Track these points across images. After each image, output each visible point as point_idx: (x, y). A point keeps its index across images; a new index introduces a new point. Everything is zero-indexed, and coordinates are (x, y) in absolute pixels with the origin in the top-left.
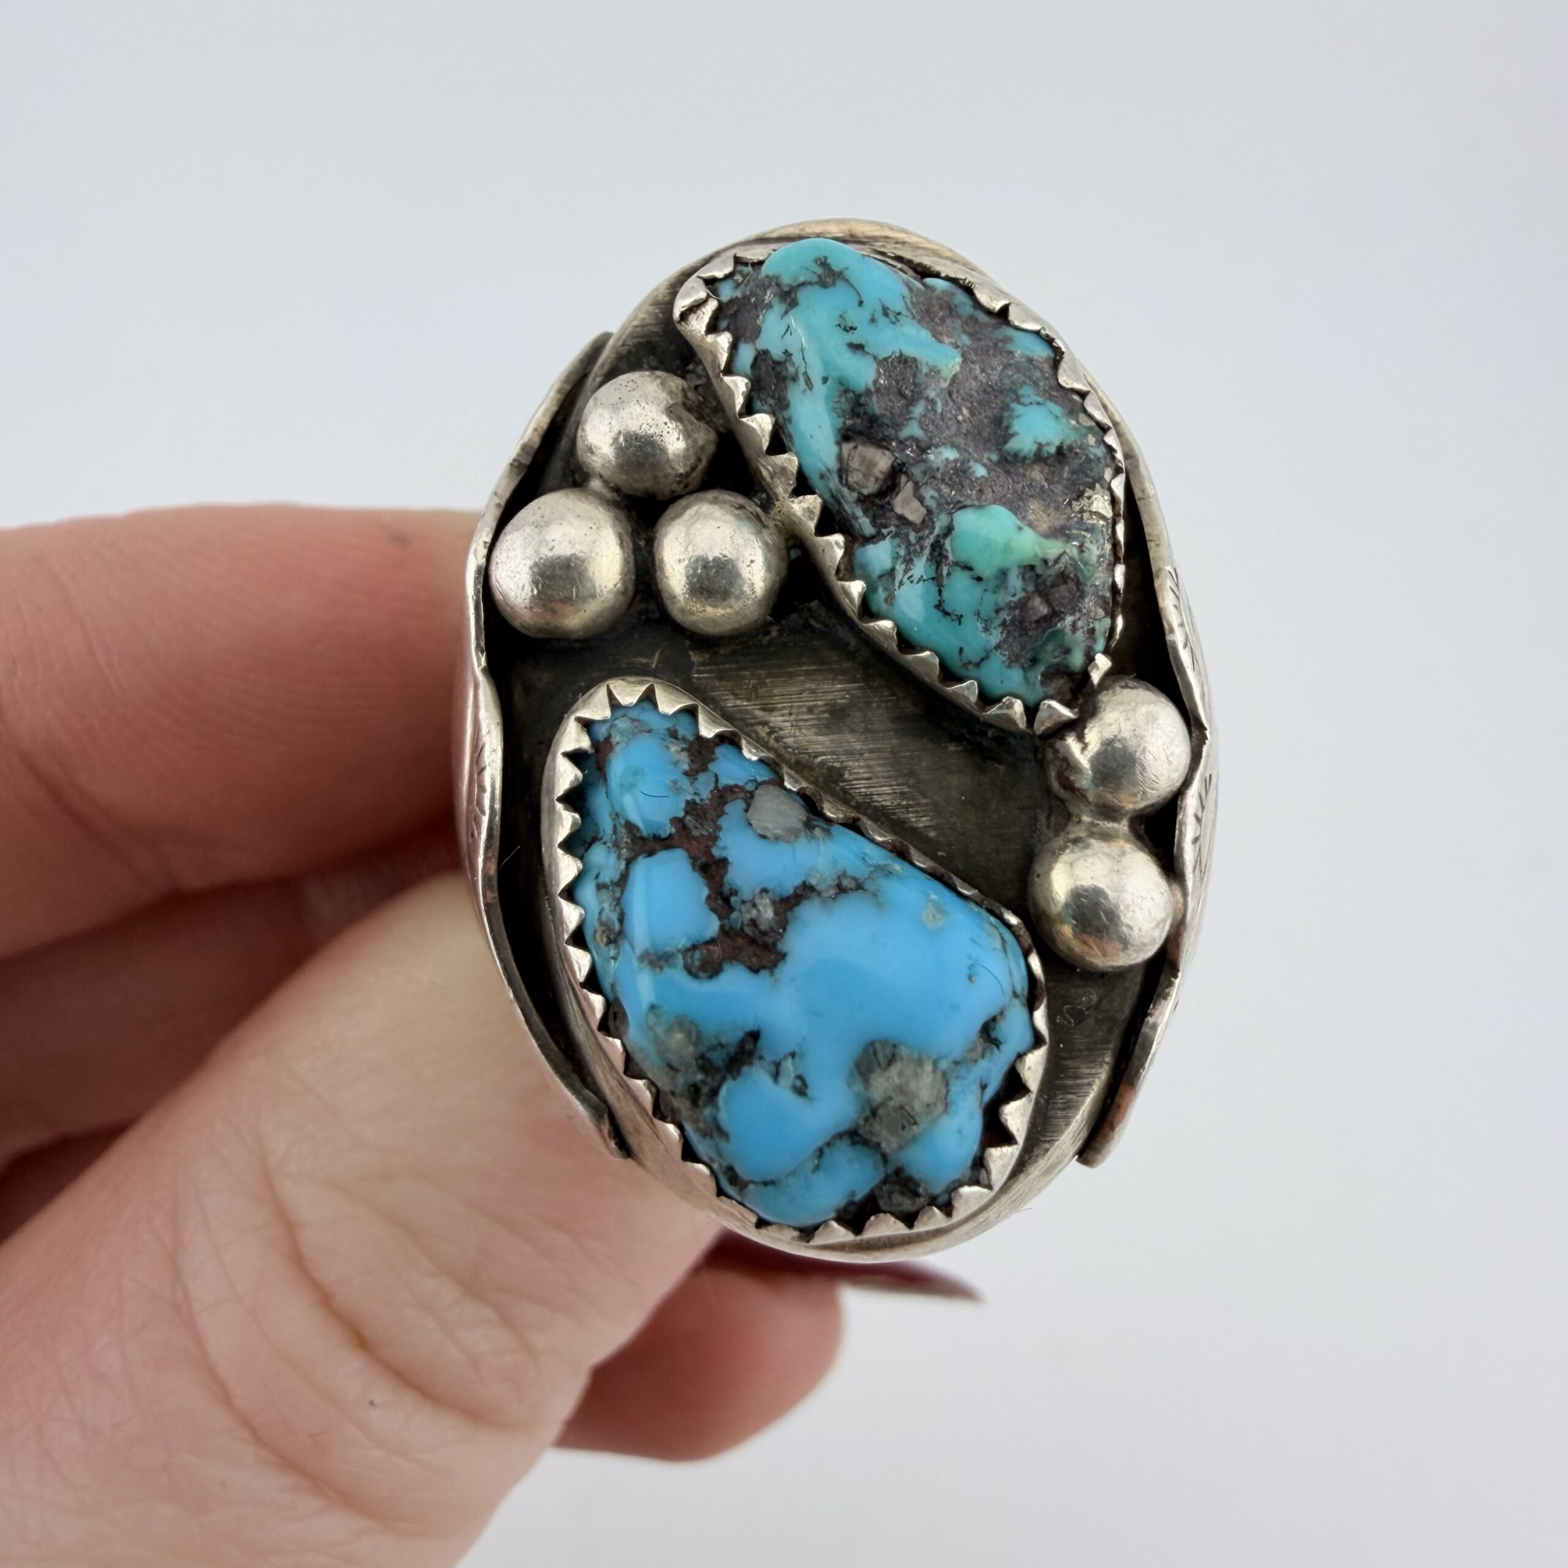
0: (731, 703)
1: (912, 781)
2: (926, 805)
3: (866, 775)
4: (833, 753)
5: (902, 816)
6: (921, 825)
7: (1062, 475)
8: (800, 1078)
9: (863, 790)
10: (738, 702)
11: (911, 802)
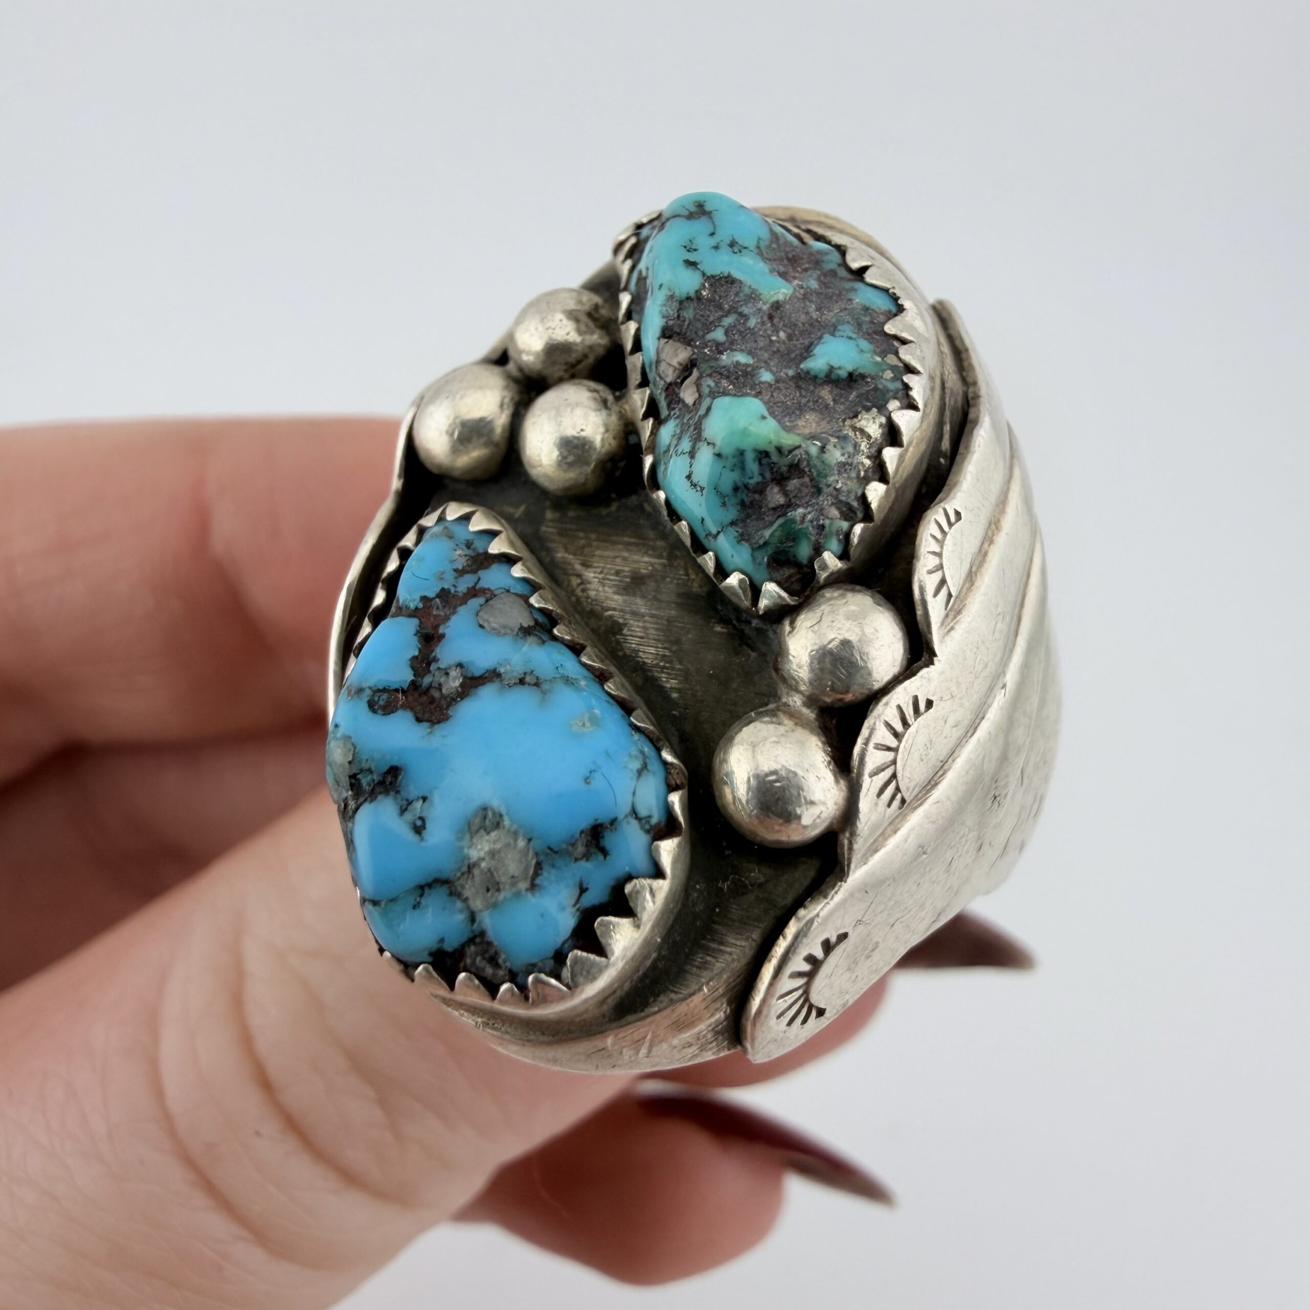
0: (560, 555)
1: (674, 648)
2: (679, 670)
3: (641, 634)
4: (621, 611)
5: (656, 674)
6: (668, 685)
7: (848, 398)
8: (422, 819)
9: (634, 646)
10: (566, 555)
11: (667, 665)
